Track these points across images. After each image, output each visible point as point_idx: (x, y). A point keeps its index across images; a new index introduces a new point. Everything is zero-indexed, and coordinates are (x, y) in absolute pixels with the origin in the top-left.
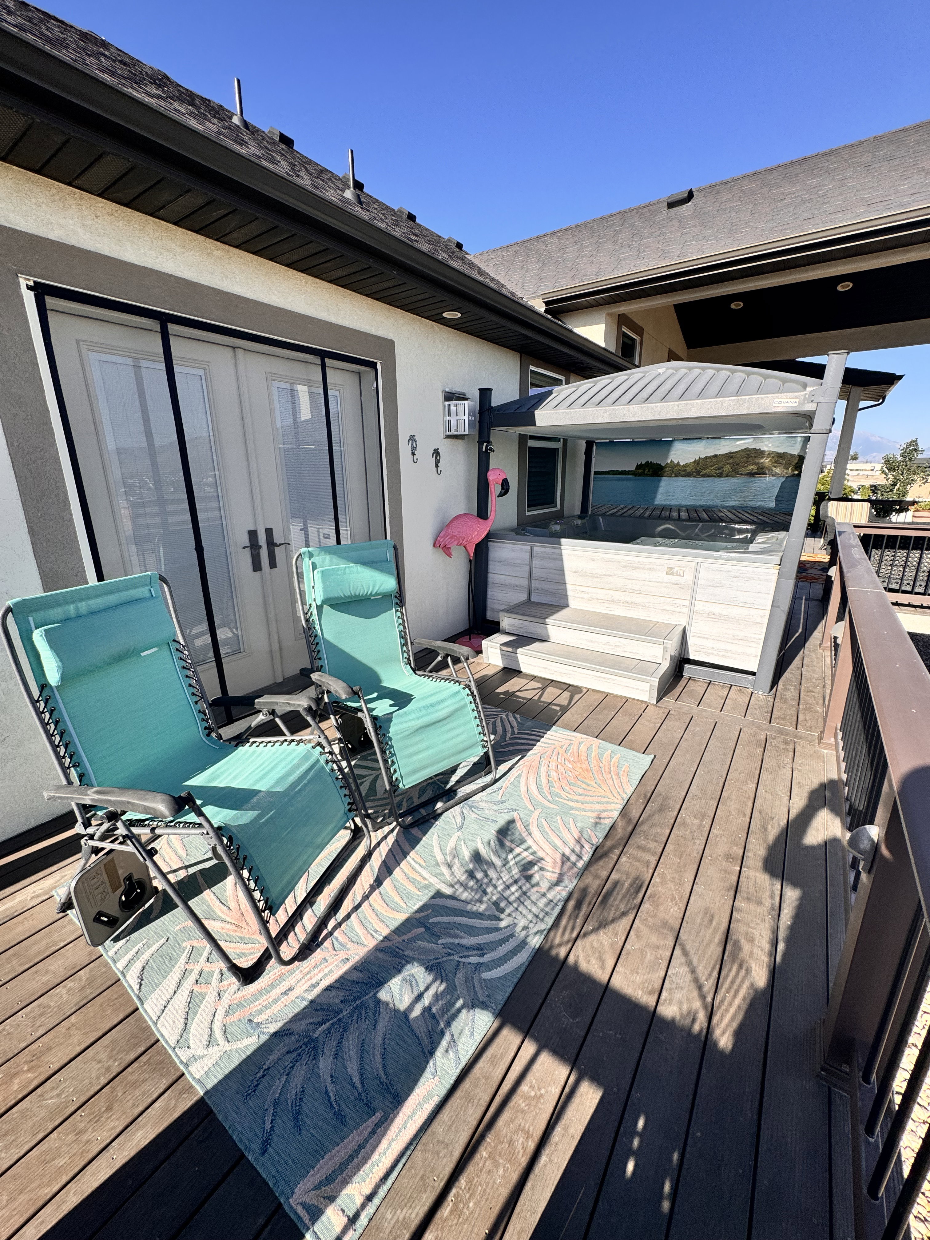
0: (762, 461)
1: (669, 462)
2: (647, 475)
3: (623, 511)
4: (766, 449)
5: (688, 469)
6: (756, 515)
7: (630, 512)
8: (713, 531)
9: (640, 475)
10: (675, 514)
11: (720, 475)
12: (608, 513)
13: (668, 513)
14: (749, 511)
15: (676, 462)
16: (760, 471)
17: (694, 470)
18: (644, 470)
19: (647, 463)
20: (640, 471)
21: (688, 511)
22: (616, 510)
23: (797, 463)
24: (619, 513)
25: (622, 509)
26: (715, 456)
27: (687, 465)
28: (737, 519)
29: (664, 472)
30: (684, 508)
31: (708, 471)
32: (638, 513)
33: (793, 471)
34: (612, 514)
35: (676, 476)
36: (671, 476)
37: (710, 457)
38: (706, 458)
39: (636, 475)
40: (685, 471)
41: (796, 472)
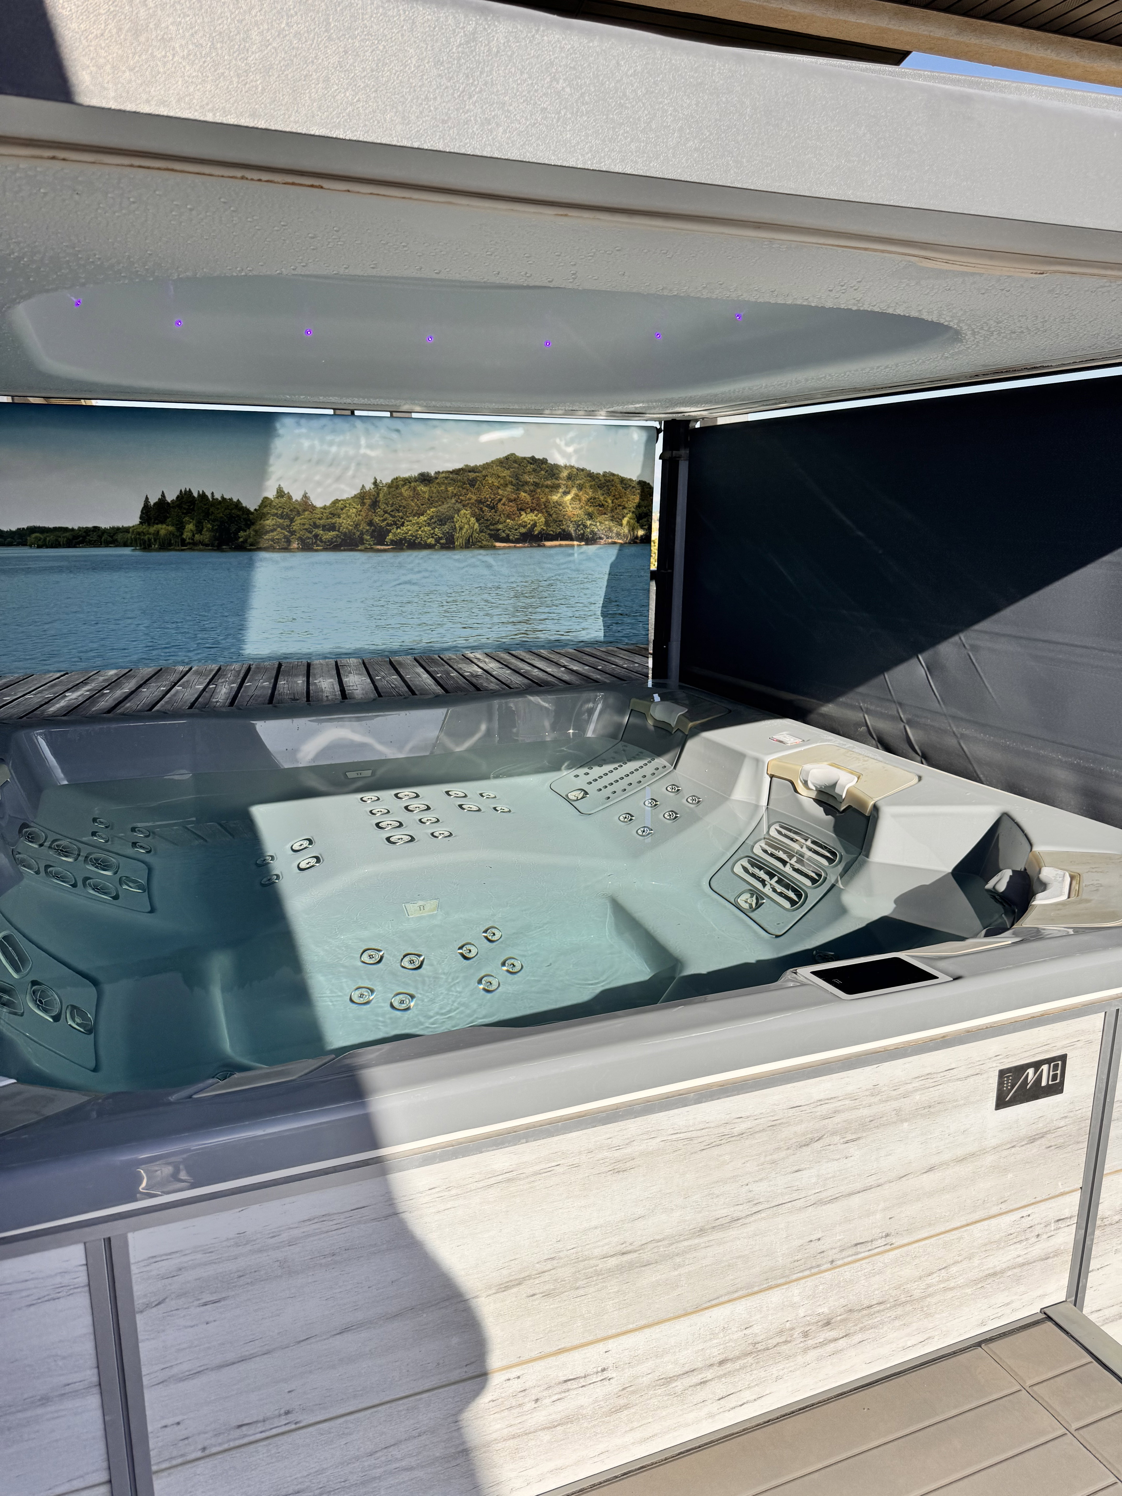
0: (555, 498)
1: (271, 494)
2: (192, 545)
3: (119, 693)
4: (561, 461)
5: (345, 523)
6: (564, 661)
7: (148, 694)
8: (483, 727)
9: (165, 545)
10: (326, 685)
11: (448, 544)
12: (53, 709)
13: (301, 681)
14: (544, 652)
15: (297, 496)
16: (554, 529)
17: (364, 527)
18: (181, 527)
19: (185, 497)
20: (163, 529)
21: (366, 667)
22: (83, 692)
23: (639, 506)
24: (104, 703)
25: (113, 684)
26: (425, 479)
27: (336, 508)
28: (517, 680)
29: (259, 533)
30: (353, 661)
31: (408, 529)
32: (186, 694)
33: (633, 529)
34: (72, 710)
35: (307, 547)
36: (286, 549)
37: (407, 481)
38: (397, 484)
39: (146, 546)
40: (332, 527)
41: (641, 533)
